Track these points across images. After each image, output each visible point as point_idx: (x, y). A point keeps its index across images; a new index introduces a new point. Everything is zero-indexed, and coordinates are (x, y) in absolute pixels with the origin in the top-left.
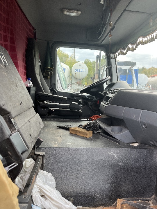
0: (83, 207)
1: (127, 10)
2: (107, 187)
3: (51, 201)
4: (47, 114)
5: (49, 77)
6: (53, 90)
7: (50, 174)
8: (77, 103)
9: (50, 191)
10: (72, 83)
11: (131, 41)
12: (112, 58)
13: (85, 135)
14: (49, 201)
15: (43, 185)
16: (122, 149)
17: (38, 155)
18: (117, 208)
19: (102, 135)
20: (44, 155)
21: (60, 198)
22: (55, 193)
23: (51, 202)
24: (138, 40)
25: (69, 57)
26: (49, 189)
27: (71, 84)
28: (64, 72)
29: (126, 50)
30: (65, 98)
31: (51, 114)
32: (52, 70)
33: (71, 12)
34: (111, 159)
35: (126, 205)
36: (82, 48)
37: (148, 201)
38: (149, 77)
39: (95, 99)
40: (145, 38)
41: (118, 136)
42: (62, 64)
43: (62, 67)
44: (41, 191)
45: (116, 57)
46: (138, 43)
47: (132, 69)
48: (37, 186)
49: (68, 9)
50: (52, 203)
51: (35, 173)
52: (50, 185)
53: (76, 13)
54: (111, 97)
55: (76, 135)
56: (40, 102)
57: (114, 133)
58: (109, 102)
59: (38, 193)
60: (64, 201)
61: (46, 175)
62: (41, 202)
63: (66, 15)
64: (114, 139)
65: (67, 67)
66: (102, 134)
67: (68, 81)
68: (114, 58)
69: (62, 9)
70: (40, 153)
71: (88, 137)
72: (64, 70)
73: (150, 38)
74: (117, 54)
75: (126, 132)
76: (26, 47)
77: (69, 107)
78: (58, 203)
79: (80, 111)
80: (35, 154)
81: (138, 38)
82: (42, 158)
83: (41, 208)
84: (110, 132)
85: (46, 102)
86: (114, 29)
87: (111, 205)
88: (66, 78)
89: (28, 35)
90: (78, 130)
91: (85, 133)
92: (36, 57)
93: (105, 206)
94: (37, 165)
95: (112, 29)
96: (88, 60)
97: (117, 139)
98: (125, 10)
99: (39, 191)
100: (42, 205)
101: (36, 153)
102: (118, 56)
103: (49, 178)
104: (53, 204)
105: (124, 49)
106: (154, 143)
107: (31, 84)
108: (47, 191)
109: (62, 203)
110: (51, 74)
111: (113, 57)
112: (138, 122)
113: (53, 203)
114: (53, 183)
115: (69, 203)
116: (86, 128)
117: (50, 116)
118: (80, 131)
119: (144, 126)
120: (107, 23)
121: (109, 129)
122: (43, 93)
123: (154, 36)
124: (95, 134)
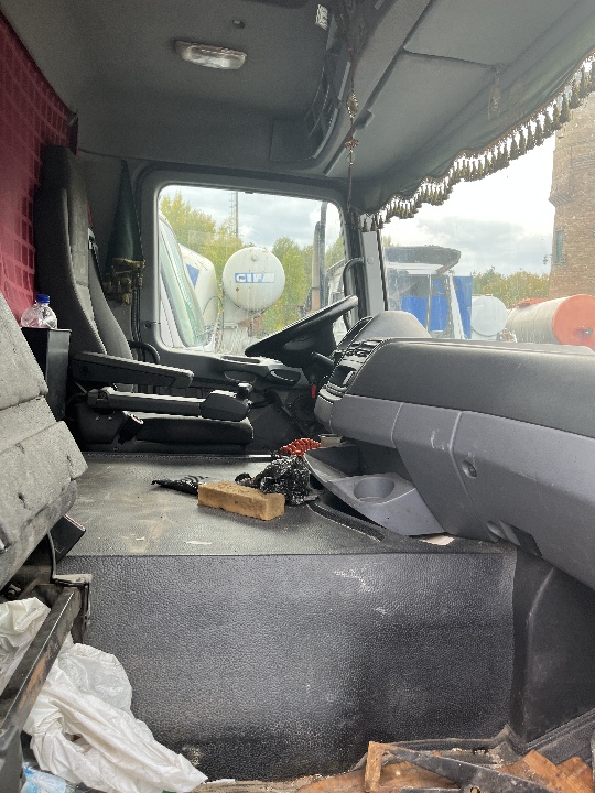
0: (241, 783)
1: (408, 52)
2: (330, 698)
3: (107, 755)
4: (118, 437)
5: (128, 298)
6: (143, 347)
7: (110, 657)
8: (232, 394)
9: (101, 719)
10: (226, 324)
11: (431, 168)
12: (365, 230)
13: (255, 510)
14: (98, 756)
15: (75, 696)
16: (388, 556)
17: (64, 585)
18: (367, 777)
19: (319, 510)
20: (88, 584)
21: (141, 744)
22: (123, 724)
23: (104, 757)
24: (455, 164)
25: (216, 228)
26: (100, 712)
27: (222, 327)
28: (194, 284)
29: (412, 200)
30: (186, 375)
31: (130, 439)
32: (139, 270)
33: (207, 54)
34: (347, 594)
35: (402, 765)
36: (256, 191)
37: (486, 748)
38: (510, 307)
39: (303, 380)
40: (476, 157)
41: (376, 511)
42: (185, 251)
43: (186, 261)
44: (66, 717)
45: (381, 226)
46: (455, 173)
47: (447, 273)
48: (52, 699)
49: (199, 43)
50: (109, 762)
51: (45, 650)
52: (107, 699)
53: (228, 58)
54: (353, 370)
55: (221, 513)
56: (88, 390)
57: (366, 501)
58: (346, 385)
59: (57, 725)
60: (160, 752)
61: (94, 662)
62: (67, 758)
63: (192, 63)
64: (365, 523)
65: (205, 265)
66: (321, 506)
67: (207, 318)
68: (372, 229)
69: (175, 41)
70: (73, 578)
71: (266, 517)
72: (194, 274)
73: (493, 158)
74: (383, 214)
75: (407, 495)
76: (32, 176)
77: (201, 409)
78: (132, 759)
79: (245, 425)
80: (53, 581)
81: (455, 157)
82: (78, 594)
83: (67, 781)
84: (347, 497)
85: (110, 390)
86: (369, 122)
87: (346, 770)
88: (201, 307)
89: (43, 134)
90: (231, 491)
91: (257, 502)
92: (76, 219)
93: (325, 774)
94: (55, 619)
95: (361, 122)
96: (287, 240)
97: (374, 523)
98: (401, 52)
99: (59, 720)
100: (70, 771)
101: (55, 577)
102: (388, 221)
103: (107, 673)
104: (116, 767)
105: (406, 197)
106: (502, 531)
107: (52, 318)
108: (93, 719)
109: (148, 762)
110: (136, 284)
111: (369, 226)
112: (446, 453)
113: (115, 760)
114: (120, 689)
115: (177, 761)
116: (262, 484)
117: (127, 445)
118: (237, 496)
119: (466, 471)
120: (340, 98)
121: (344, 486)
122: (101, 355)
123: (505, 149)
124: (295, 505)
